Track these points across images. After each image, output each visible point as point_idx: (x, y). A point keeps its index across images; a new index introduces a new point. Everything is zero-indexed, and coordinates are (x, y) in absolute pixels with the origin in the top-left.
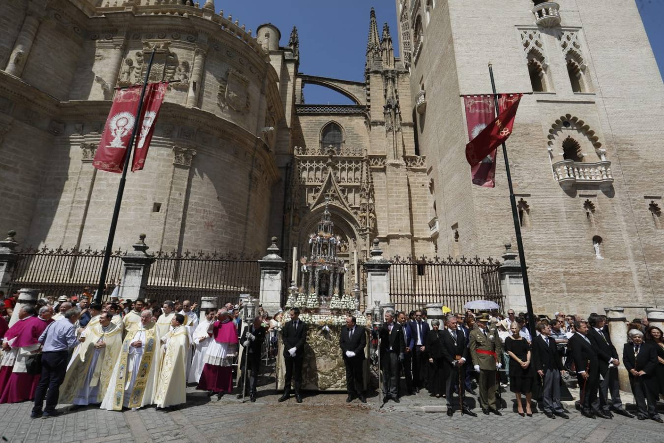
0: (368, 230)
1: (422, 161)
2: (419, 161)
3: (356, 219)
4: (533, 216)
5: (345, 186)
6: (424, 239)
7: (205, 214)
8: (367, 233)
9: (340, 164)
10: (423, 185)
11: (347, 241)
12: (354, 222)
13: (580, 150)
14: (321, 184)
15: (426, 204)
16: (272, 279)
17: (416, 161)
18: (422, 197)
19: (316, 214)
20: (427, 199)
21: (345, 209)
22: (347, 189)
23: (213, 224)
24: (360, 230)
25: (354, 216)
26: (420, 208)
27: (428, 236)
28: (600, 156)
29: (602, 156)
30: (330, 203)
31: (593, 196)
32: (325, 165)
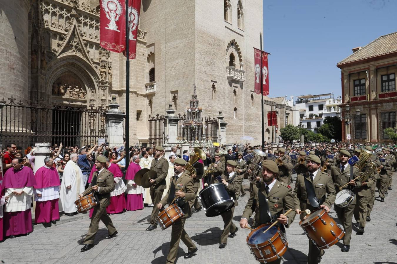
0: (108, 83)
1: (143, 35)
2: (142, 35)
3: (97, 72)
4: (217, 94)
5: (88, 41)
6: (141, 95)
7: (7, 56)
8: (106, 86)
9: (82, 18)
10: (143, 55)
11: (85, 89)
12: (95, 74)
13: (235, 61)
14: (66, 33)
15: (144, 70)
16: (116, 127)
17: (140, 34)
18: (142, 64)
19: (60, 61)
20: (145, 66)
21: (88, 62)
22: (89, 44)
23: (14, 67)
24: (99, 82)
25: (95, 69)
26: (140, 72)
27: (145, 94)
28: (240, 66)
29: (242, 67)
30: (74, 53)
31: (237, 87)
32: (69, 15)
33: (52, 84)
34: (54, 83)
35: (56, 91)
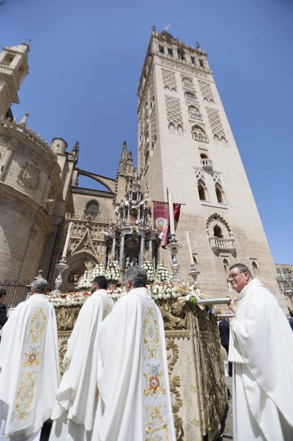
4: (198, 266)
5: (96, 241)
9: (94, 227)
13: (222, 232)
14: (81, 238)
19: (74, 258)
21: (94, 255)
22: (97, 243)
28: (230, 236)
29: (232, 236)
30: (85, 251)
31: (228, 256)
32: (85, 227)
33: (68, 275)
34: (70, 274)
35: (71, 280)
